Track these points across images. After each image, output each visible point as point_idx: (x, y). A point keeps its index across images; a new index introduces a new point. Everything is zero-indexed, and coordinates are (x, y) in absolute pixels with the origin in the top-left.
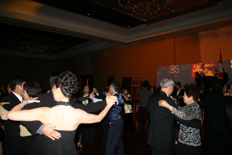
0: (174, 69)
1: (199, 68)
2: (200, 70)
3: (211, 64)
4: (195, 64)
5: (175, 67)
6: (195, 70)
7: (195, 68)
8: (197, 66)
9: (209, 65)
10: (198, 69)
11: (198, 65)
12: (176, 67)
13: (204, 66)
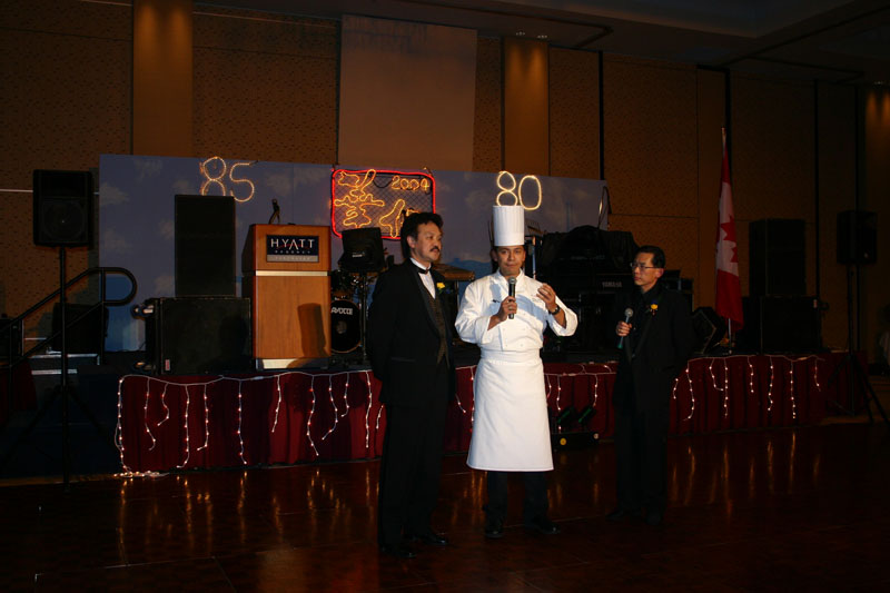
0: (226, 180)
1: (367, 190)
2: (369, 201)
3: (420, 177)
4: (348, 171)
5: (229, 168)
6: (347, 201)
7: (345, 191)
8: (353, 180)
9: (409, 183)
10: (358, 193)
11: (362, 175)
12: (239, 173)
13: (390, 182)
